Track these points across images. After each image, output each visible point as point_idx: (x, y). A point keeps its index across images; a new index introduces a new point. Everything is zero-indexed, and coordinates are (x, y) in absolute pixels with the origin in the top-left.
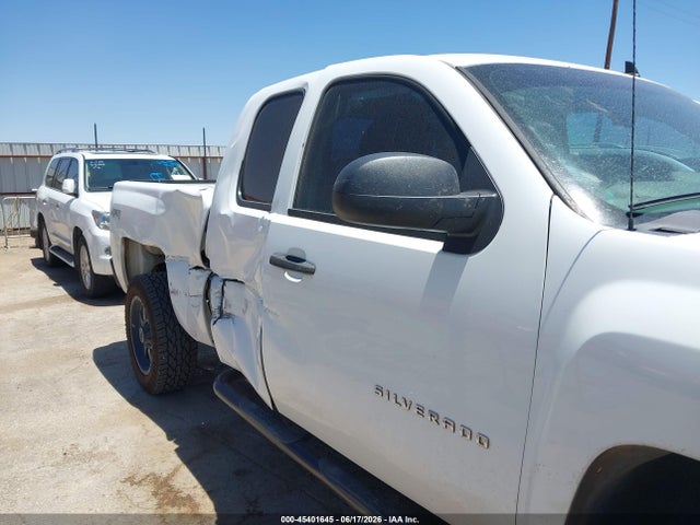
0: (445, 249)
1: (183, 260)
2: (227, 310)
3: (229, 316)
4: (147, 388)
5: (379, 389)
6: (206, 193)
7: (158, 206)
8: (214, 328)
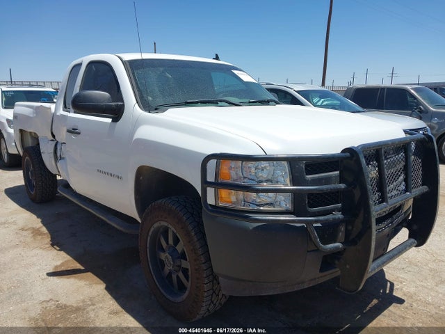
0: (112, 121)
1: (46, 137)
2: (62, 156)
3: (63, 158)
4: (33, 200)
5: (98, 170)
6: (53, 106)
7: (34, 113)
8: (58, 164)
